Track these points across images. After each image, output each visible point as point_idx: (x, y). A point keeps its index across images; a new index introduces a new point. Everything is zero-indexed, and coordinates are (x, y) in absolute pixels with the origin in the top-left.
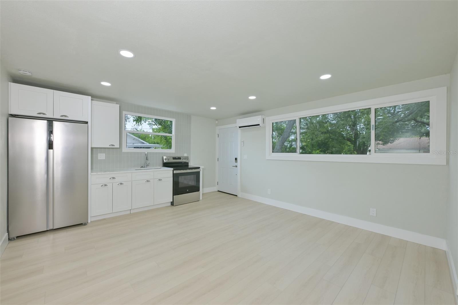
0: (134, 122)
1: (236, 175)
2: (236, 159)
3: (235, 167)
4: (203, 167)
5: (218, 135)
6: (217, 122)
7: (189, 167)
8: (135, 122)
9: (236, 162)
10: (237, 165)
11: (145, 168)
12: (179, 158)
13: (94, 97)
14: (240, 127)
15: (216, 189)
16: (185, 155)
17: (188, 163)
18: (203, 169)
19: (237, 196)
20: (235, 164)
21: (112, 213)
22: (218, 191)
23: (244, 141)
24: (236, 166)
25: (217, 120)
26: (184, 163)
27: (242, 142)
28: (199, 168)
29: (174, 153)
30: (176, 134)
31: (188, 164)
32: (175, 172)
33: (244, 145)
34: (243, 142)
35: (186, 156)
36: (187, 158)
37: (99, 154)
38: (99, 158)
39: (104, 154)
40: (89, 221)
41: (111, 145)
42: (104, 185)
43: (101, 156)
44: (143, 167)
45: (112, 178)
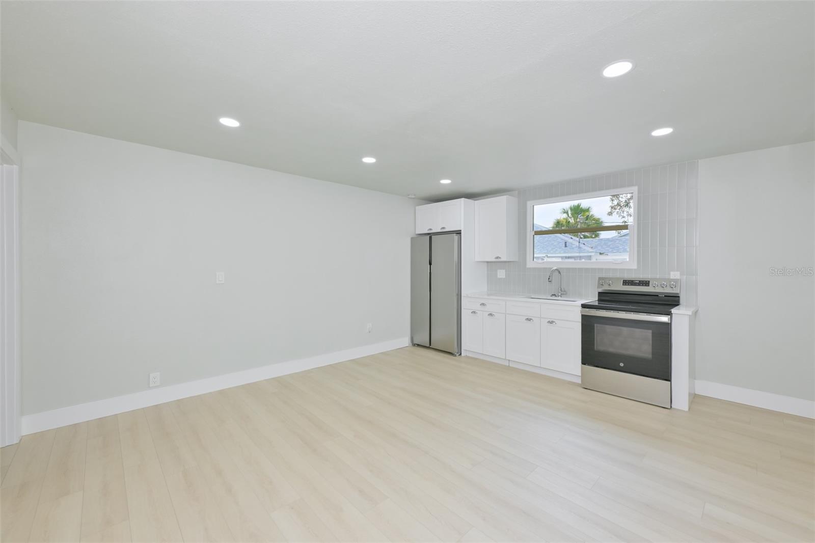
11: (559, 298)
12: (644, 283)
16: (675, 276)
17: (679, 297)
21: (483, 354)
30: (639, 224)
31: (678, 301)
32: (587, 312)
35: (678, 278)
37: (499, 271)
38: (498, 277)
39: (504, 271)
40: (463, 355)
41: (497, 258)
42: (474, 312)
43: (501, 274)
44: (555, 295)
45: (483, 304)
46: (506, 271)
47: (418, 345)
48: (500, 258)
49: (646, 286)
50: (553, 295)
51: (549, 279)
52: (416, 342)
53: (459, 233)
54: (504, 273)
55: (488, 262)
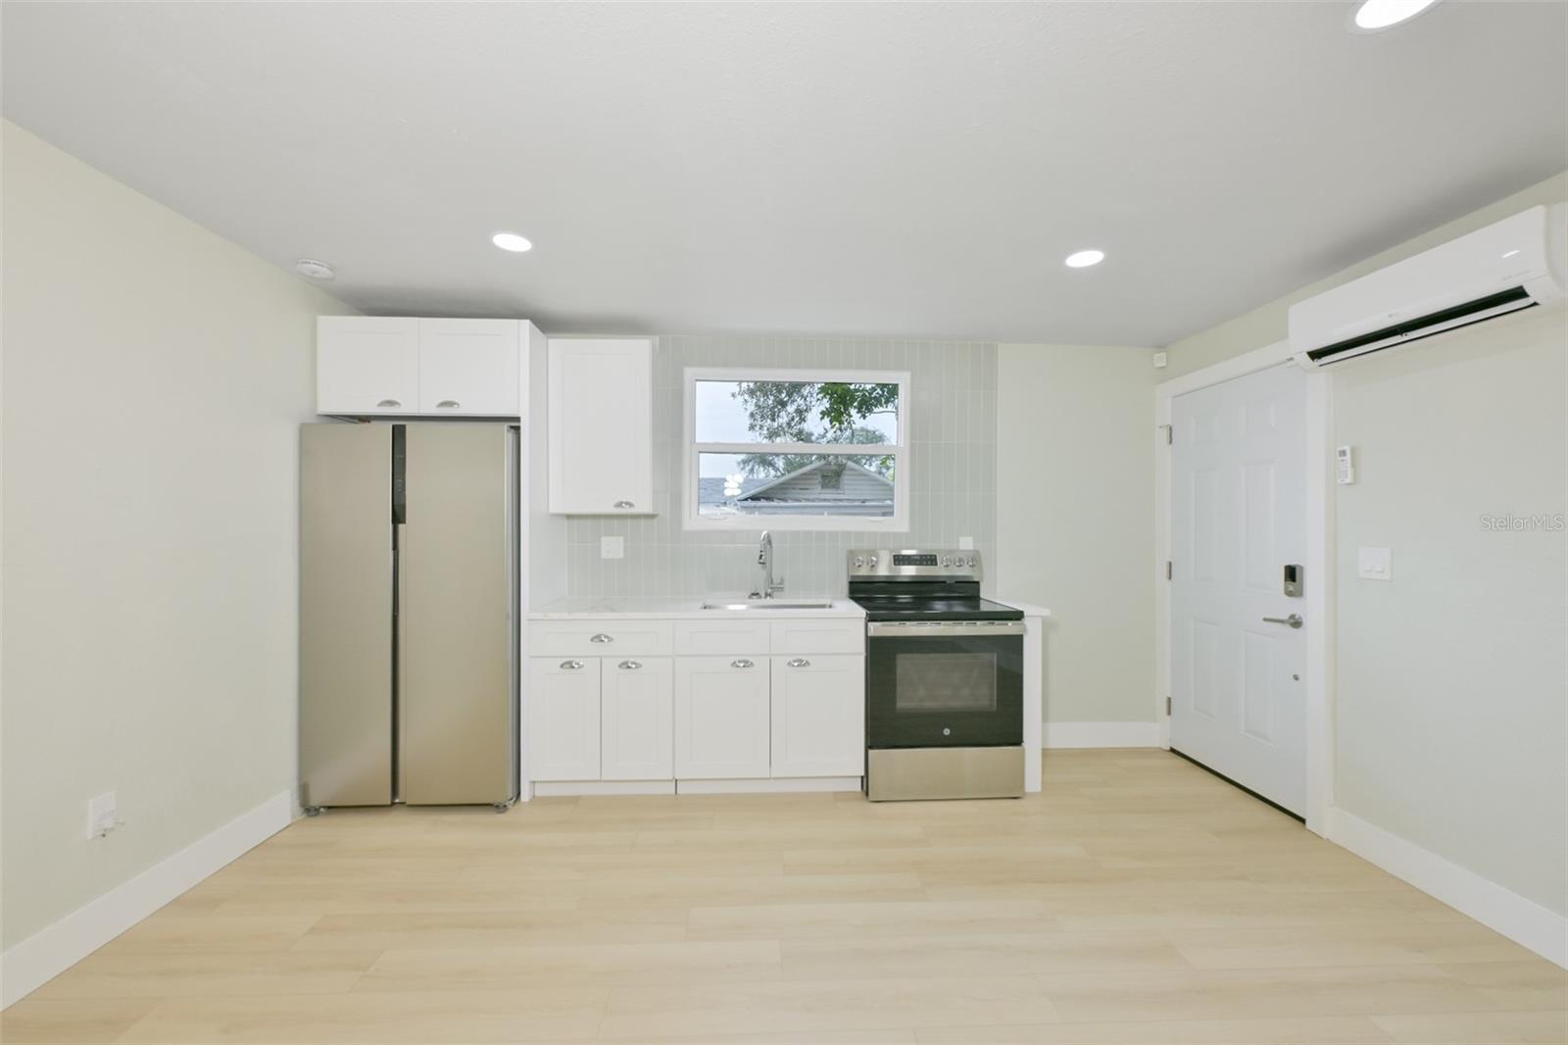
0: (822, 418)
1: (1296, 678)
2: (1291, 573)
3: (1288, 629)
4: (1046, 612)
5: (1171, 429)
6: (1160, 359)
7: (984, 607)
8: (827, 420)
9: (1289, 594)
10: (1298, 613)
11: (769, 601)
12: (929, 560)
13: (548, 324)
14: (1315, 355)
15: (1156, 734)
16: (966, 544)
17: (978, 583)
18: (1048, 626)
19: (1302, 821)
20: (1288, 607)
21: (600, 781)
22: (1173, 750)
23: (1353, 451)
24: (1296, 623)
25: (1161, 347)
26: (957, 582)
27: (1343, 453)
28: (1017, 616)
29: (906, 534)
30: (912, 446)
31: (978, 590)
32: (879, 629)
33: (1355, 476)
34: (1348, 457)
35: (971, 548)
36: (975, 559)
37: (604, 540)
38: (604, 555)
39: (621, 539)
40: (525, 796)
41: (619, 505)
42: (569, 665)
43: (613, 547)
44: (757, 594)
45: (598, 638)
46: (625, 541)
47: (330, 807)
48: (630, 505)
49: (932, 564)
50: (753, 594)
51: (761, 557)
52: (315, 800)
53: (514, 424)
54: (622, 544)
55: (569, 517)
